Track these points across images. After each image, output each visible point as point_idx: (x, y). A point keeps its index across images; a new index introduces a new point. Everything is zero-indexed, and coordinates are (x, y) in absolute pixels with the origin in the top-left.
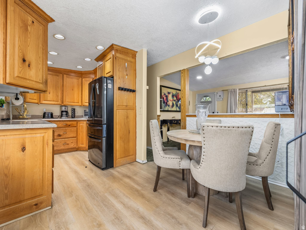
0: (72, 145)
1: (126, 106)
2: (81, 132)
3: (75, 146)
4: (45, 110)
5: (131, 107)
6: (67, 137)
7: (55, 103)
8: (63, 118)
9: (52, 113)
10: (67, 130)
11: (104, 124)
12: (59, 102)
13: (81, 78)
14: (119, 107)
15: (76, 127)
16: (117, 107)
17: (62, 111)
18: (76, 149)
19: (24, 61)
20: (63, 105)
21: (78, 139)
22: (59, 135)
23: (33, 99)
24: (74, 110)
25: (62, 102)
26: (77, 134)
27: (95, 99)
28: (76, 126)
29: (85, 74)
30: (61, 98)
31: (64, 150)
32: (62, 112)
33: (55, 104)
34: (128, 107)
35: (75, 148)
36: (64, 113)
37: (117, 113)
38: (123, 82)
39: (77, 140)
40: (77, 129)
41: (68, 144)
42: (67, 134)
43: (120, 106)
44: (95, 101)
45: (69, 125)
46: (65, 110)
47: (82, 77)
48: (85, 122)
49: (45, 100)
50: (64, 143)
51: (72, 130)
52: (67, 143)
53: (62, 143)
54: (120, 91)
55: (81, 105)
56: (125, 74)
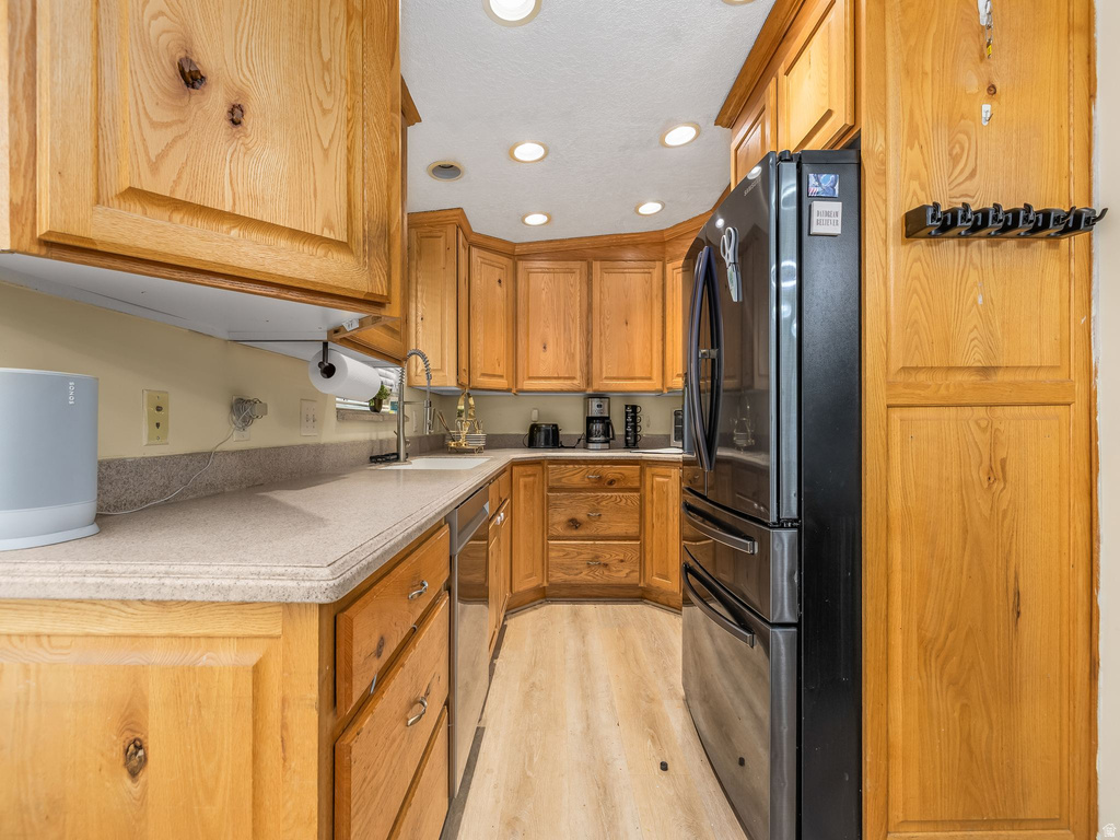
0: (623, 574)
1: (985, 371)
2: (658, 515)
3: (634, 578)
4: (534, 416)
5: (1031, 376)
6: (602, 533)
7: (565, 388)
8: (591, 446)
9: (556, 426)
10: (604, 503)
11: (780, 524)
12: (576, 382)
13: (659, 264)
14: (907, 386)
15: (636, 490)
16: (890, 385)
17: (588, 418)
18: (638, 593)
19: (191, 78)
20: (590, 391)
21: (648, 548)
22: (574, 523)
23: (494, 376)
24: (633, 413)
25: (589, 382)
26: (640, 523)
27: (715, 342)
28: (637, 484)
29: (677, 238)
30: (584, 363)
31: (590, 586)
32: (590, 420)
33: (562, 391)
34: (1000, 377)
35: (635, 587)
36: (597, 427)
37: (896, 438)
38: (955, 159)
39: (642, 548)
40: (642, 500)
41: (606, 565)
42: (603, 518)
43: (922, 377)
44: (714, 353)
45: (611, 483)
46: (599, 415)
47: (662, 260)
48: (676, 473)
49: (530, 378)
50: (590, 556)
51: (622, 503)
52: (602, 560)
53: (583, 556)
54: (920, 247)
55: (659, 387)
56: (973, 84)
